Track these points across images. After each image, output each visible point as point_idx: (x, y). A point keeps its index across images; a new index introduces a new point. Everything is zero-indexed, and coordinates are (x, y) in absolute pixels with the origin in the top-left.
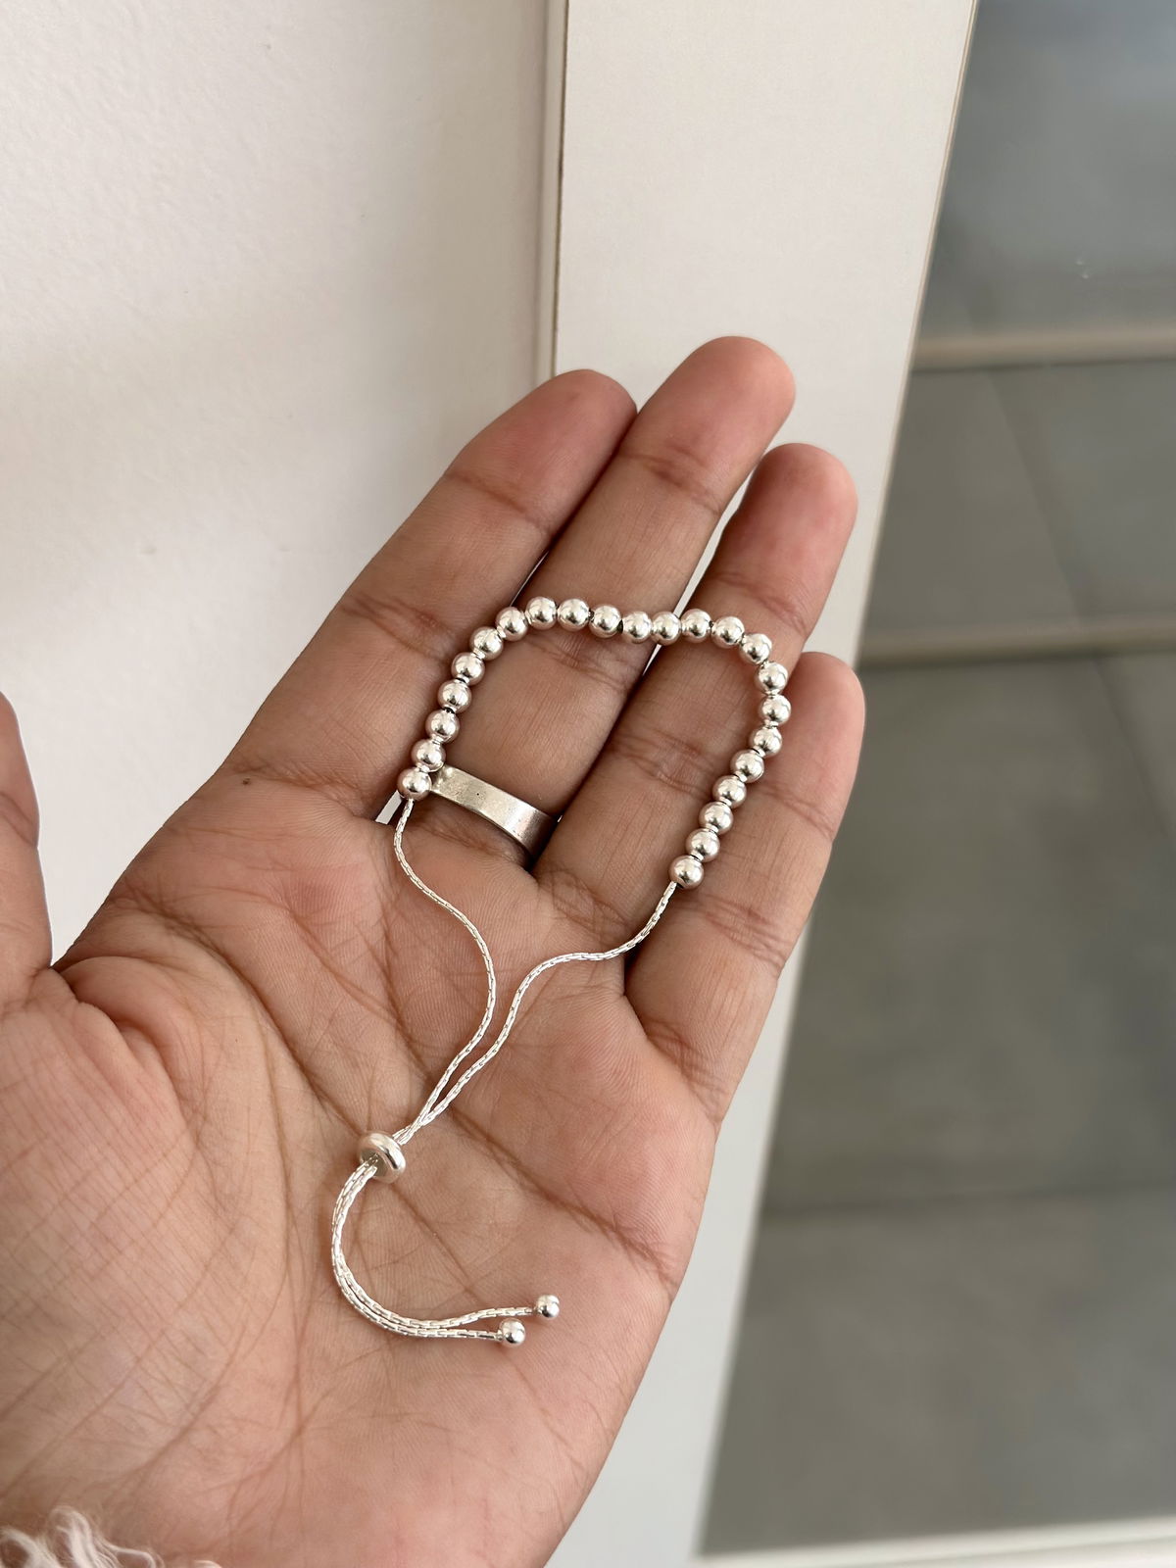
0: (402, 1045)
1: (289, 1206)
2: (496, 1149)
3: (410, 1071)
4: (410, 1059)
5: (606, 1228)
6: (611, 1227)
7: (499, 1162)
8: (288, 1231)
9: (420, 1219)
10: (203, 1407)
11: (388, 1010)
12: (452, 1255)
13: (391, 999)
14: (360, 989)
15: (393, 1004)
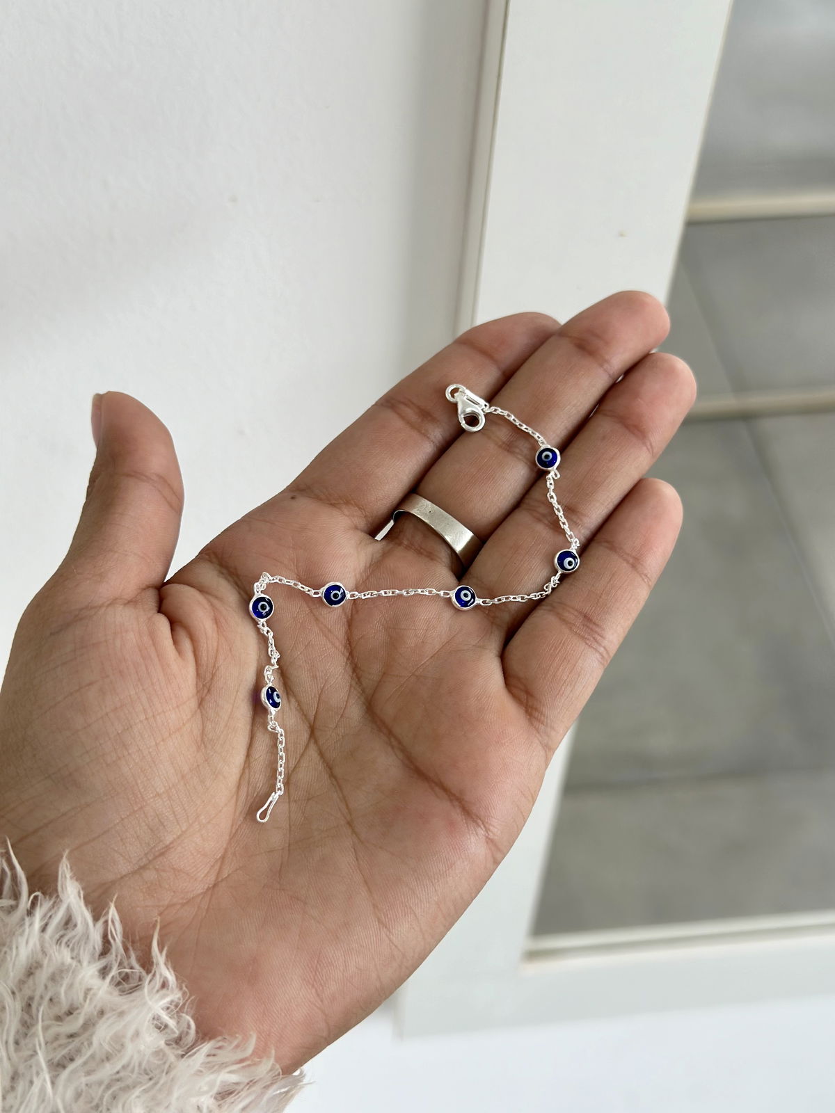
0: (350, 670)
1: (248, 755)
2: (392, 740)
3: (351, 686)
4: (352, 678)
5: (453, 798)
6: (457, 799)
7: (393, 747)
8: (244, 769)
9: (332, 775)
10: (156, 858)
11: (345, 647)
12: (344, 799)
13: (348, 639)
14: (330, 631)
15: (350, 644)
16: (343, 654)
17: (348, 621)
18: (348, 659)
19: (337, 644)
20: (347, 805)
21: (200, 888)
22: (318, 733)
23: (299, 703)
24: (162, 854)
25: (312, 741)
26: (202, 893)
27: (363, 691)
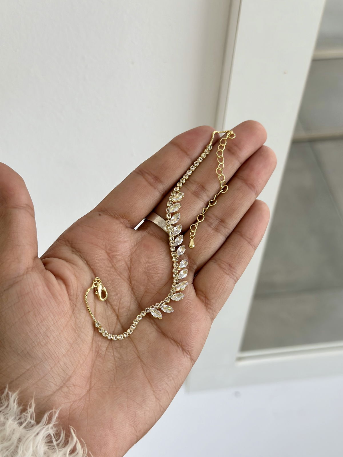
0: (130, 289)
3: (131, 296)
4: (132, 293)
5: (178, 345)
6: (180, 344)
7: (152, 324)
11: (128, 280)
12: (136, 347)
13: (129, 277)
14: (121, 274)
15: (130, 278)
16: (128, 283)
17: (129, 269)
18: (129, 285)
19: (125, 279)
20: (137, 350)
22: (119, 317)
23: (111, 305)
24: (69, 379)
25: (118, 322)
26: (85, 394)
27: (136, 299)
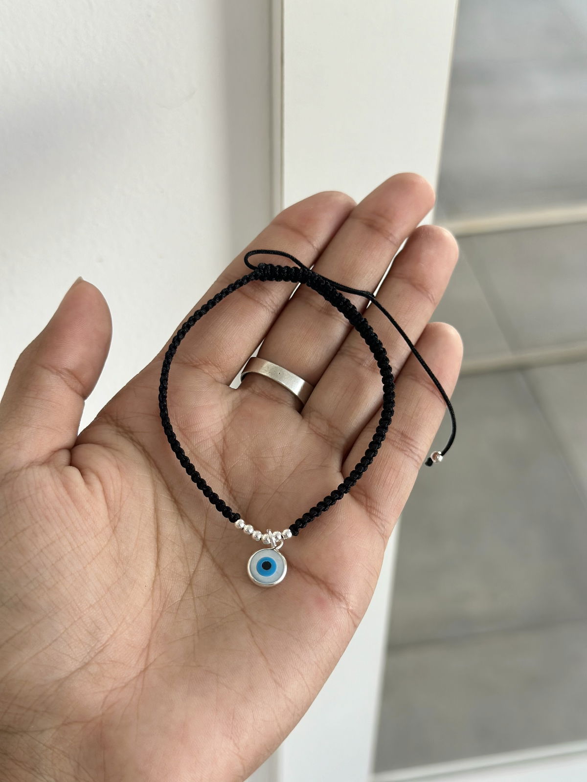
6: (323, 583)
9: (224, 575)
21: (133, 673)
22: (208, 544)
